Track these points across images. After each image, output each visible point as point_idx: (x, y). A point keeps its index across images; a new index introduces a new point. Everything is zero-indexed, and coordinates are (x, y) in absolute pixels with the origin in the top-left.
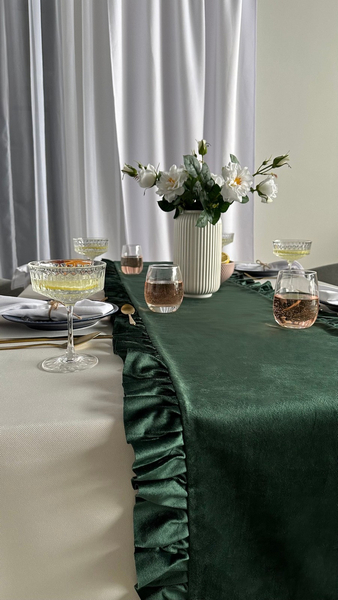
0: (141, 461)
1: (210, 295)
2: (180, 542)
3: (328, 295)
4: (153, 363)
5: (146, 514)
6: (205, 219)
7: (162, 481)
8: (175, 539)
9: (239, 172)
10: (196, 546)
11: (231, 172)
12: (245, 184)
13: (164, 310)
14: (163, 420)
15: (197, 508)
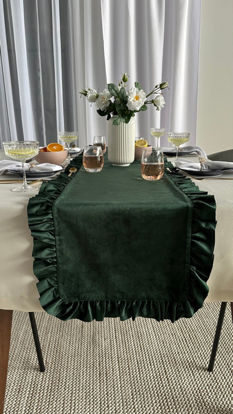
0: (32, 221)
1: (128, 165)
2: (52, 258)
3: (180, 164)
4: (55, 189)
5: (38, 245)
6: (119, 121)
7: (42, 231)
8: (50, 256)
9: (137, 93)
10: (60, 261)
11: (132, 93)
12: (141, 100)
13: (91, 171)
14: (44, 208)
15: (59, 245)
